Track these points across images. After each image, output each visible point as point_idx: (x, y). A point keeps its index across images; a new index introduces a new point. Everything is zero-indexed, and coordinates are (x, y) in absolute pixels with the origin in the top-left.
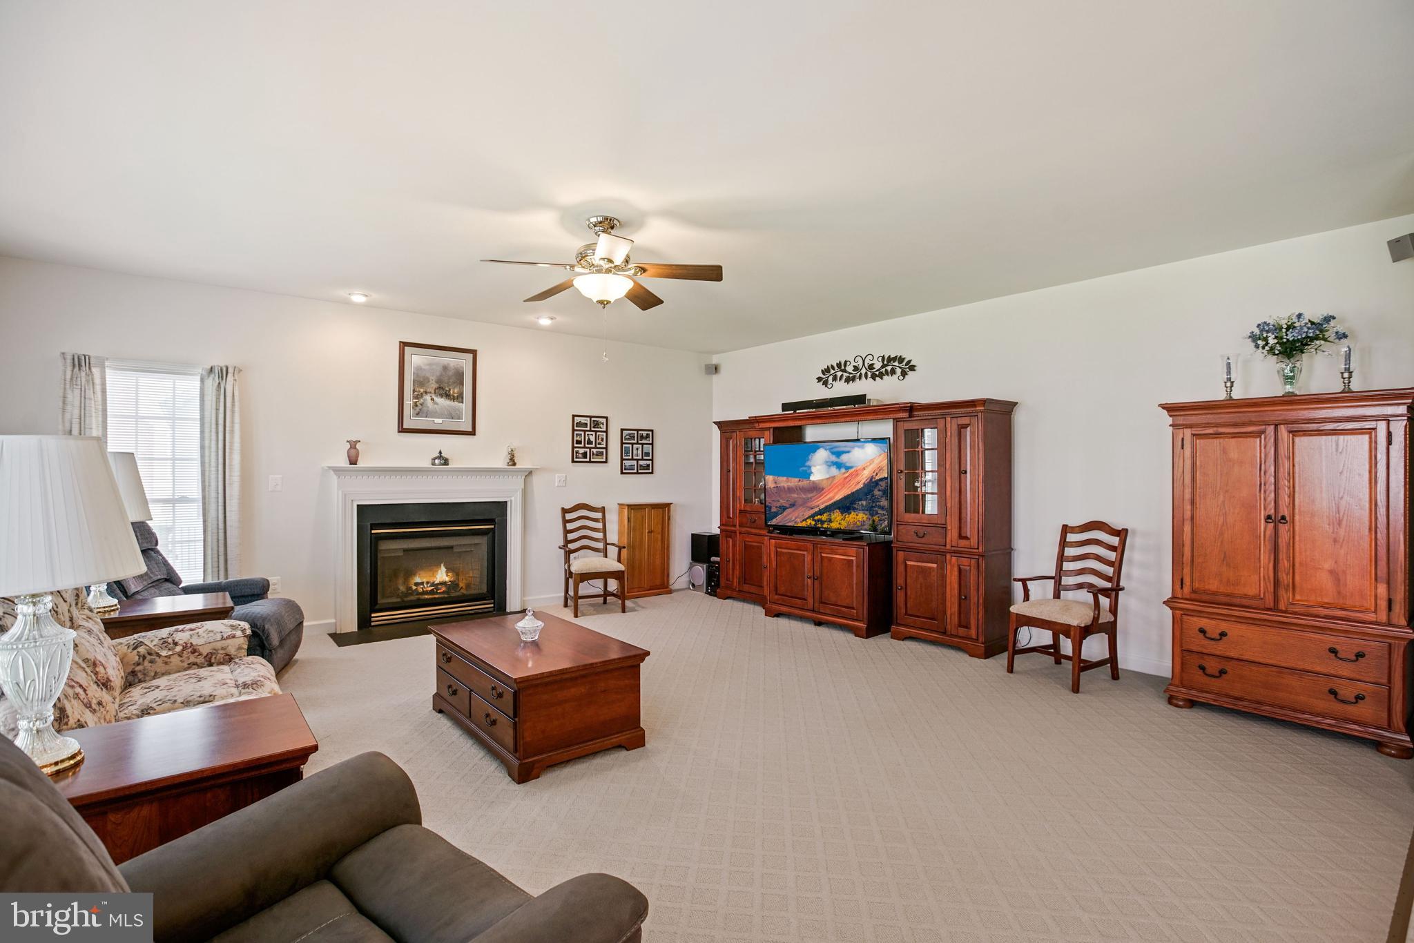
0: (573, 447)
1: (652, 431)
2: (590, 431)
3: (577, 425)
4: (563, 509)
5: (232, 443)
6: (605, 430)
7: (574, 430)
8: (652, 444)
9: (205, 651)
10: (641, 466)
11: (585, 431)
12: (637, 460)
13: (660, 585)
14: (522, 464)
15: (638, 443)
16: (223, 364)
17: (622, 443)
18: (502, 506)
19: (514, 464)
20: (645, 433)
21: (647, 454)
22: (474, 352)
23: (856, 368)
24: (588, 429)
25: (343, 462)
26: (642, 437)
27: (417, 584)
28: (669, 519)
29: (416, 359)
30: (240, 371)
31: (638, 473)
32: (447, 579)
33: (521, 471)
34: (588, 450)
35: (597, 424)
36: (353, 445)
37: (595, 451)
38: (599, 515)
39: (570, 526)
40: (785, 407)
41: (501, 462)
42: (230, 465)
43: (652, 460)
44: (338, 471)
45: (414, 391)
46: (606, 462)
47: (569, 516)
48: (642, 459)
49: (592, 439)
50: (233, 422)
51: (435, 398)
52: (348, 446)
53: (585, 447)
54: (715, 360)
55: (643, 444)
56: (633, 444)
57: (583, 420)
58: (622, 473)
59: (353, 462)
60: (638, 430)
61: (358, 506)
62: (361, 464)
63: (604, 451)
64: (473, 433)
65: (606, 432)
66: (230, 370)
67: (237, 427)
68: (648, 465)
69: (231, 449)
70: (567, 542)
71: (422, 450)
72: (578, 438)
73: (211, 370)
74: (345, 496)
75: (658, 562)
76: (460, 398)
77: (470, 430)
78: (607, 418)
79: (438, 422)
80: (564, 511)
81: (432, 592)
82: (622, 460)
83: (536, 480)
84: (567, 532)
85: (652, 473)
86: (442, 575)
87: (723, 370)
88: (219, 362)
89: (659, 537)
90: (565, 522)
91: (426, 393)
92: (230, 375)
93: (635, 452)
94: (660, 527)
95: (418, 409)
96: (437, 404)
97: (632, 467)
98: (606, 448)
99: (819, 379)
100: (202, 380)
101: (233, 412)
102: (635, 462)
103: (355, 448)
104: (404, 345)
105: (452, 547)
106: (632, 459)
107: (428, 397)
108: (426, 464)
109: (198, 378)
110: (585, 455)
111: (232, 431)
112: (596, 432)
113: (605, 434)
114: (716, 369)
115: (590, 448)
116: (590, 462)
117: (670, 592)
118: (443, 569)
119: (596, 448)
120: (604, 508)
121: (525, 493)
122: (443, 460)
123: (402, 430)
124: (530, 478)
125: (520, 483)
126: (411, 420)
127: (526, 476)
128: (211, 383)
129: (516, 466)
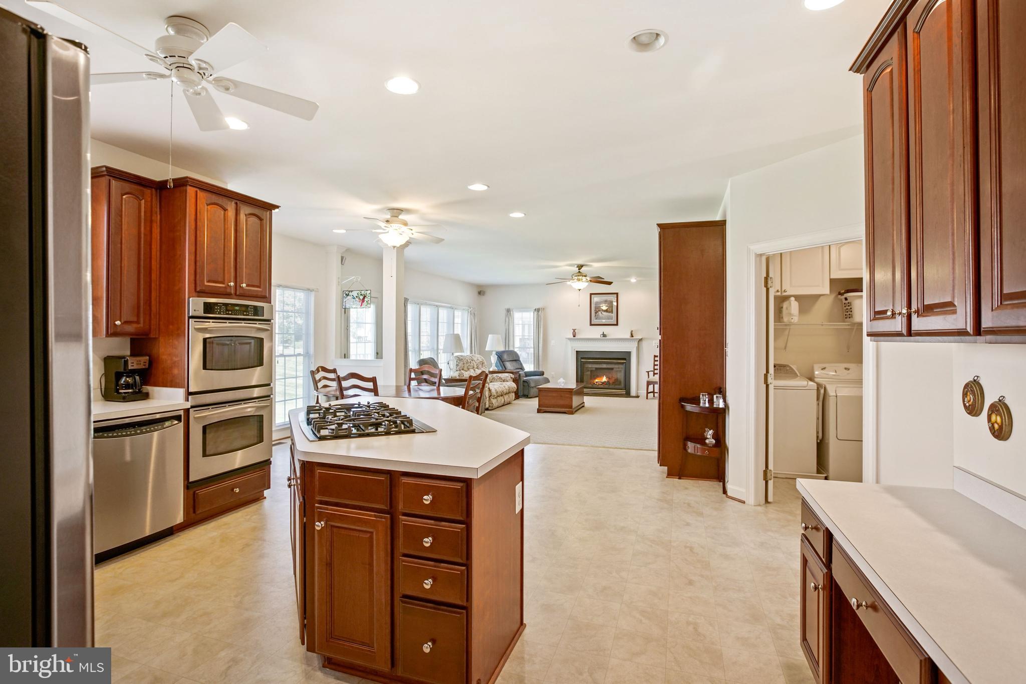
4: (654, 356)
5: (540, 331)
9: (503, 379)
14: (637, 336)
16: (539, 307)
18: (629, 353)
19: (632, 336)
22: (617, 294)
25: (572, 337)
27: (596, 382)
29: (596, 299)
30: (543, 309)
32: (606, 380)
33: (636, 339)
36: (574, 330)
41: (628, 336)
42: (540, 337)
44: (569, 339)
45: (595, 311)
50: (541, 324)
51: (603, 312)
52: (572, 331)
59: (574, 336)
61: (576, 351)
62: (577, 337)
66: (540, 309)
69: (540, 333)
70: (655, 369)
71: (597, 332)
73: (535, 309)
74: (572, 347)
76: (612, 312)
77: (616, 324)
79: (604, 321)
81: (601, 385)
83: (644, 344)
84: (655, 365)
86: (604, 379)
88: (537, 307)
90: (655, 361)
92: (540, 311)
95: (596, 317)
96: (604, 314)
100: (534, 313)
101: (541, 321)
103: (575, 332)
104: (591, 294)
105: (612, 369)
107: (600, 312)
108: (599, 337)
111: (541, 327)
118: (605, 377)
121: (638, 349)
122: (604, 335)
123: (591, 325)
124: (640, 343)
125: (635, 344)
126: (594, 321)
127: (638, 342)
128: (536, 313)
129: (634, 338)
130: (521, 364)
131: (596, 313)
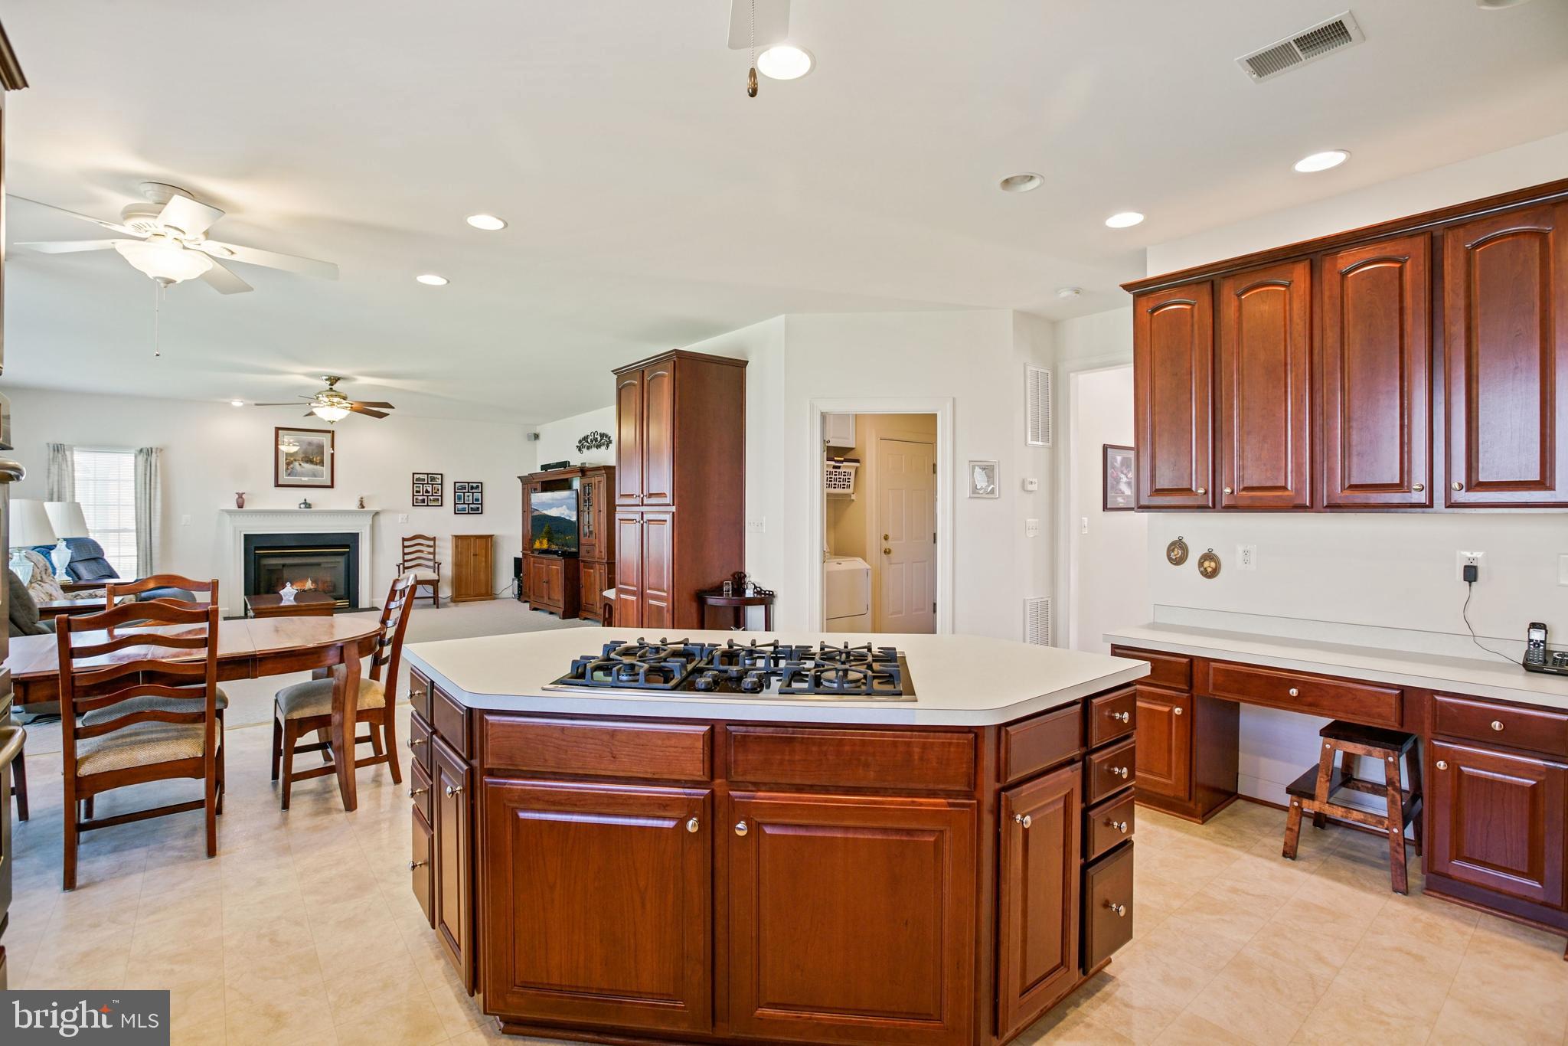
0: (414, 495)
1: (481, 483)
2: (428, 484)
3: (416, 480)
4: (403, 538)
5: (155, 495)
6: (440, 482)
7: (414, 484)
8: (481, 493)
10: (472, 508)
11: (423, 484)
12: (469, 504)
13: (488, 593)
14: (371, 507)
15: (468, 492)
16: (149, 446)
17: (455, 492)
18: (355, 537)
19: (363, 507)
20: (475, 485)
21: (477, 500)
22: (332, 432)
23: (592, 441)
24: (426, 482)
25: (234, 507)
26: (472, 488)
28: (492, 546)
29: (288, 439)
30: (161, 450)
31: (469, 513)
32: (312, 587)
33: (369, 512)
34: (426, 498)
35: (433, 479)
36: (240, 496)
37: (432, 498)
38: (431, 543)
39: (407, 550)
40: (544, 467)
41: (354, 506)
42: (154, 509)
43: (481, 504)
44: (230, 512)
45: (286, 459)
46: (441, 505)
47: (407, 543)
48: (473, 503)
49: (430, 489)
50: (156, 483)
51: (302, 464)
52: (237, 496)
53: (423, 495)
54: (538, 430)
55: (473, 493)
56: (464, 493)
57: (421, 476)
58: (455, 513)
59: (240, 506)
60: (468, 483)
61: (245, 535)
62: (246, 507)
63: (440, 498)
64: (332, 486)
65: (441, 484)
66: (154, 450)
67: (159, 486)
68: (478, 508)
69: (155, 499)
70: (405, 561)
71: (291, 499)
72: (418, 489)
73: (141, 450)
74: (234, 528)
75: (482, 576)
76: (322, 463)
77: (329, 484)
78: (441, 475)
79: (305, 480)
80: (404, 540)
82: (455, 504)
83: (383, 520)
84: (405, 554)
85: (482, 513)
87: (541, 437)
88: (146, 445)
89: (484, 559)
90: (404, 547)
91: (295, 460)
92: (153, 453)
93: (466, 498)
94: (484, 551)
95: (289, 471)
96: (303, 467)
97: (464, 509)
98: (441, 496)
99: (577, 446)
100: (136, 457)
101: (156, 476)
102: (467, 506)
103: (242, 497)
104: (278, 429)
105: (319, 564)
106: (464, 503)
107: (297, 464)
108: (296, 508)
109: (133, 455)
110: (423, 501)
111: (155, 488)
112: (432, 485)
113: (440, 486)
114: (537, 436)
115: (428, 496)
116: (428, 505)
117: (494, 599)
118: (310, 581)
119: (432, 495)
120: (435, 538)
121: (373, 527)
122: (308, 505)
123: (277, 485)
124: (376, 517)
125: (368, 520)
126: (284, 478)
127: (373, 516)
128: (141, 458)
129: (365, 509)
130: (109, 567)
131: (288, 464)
